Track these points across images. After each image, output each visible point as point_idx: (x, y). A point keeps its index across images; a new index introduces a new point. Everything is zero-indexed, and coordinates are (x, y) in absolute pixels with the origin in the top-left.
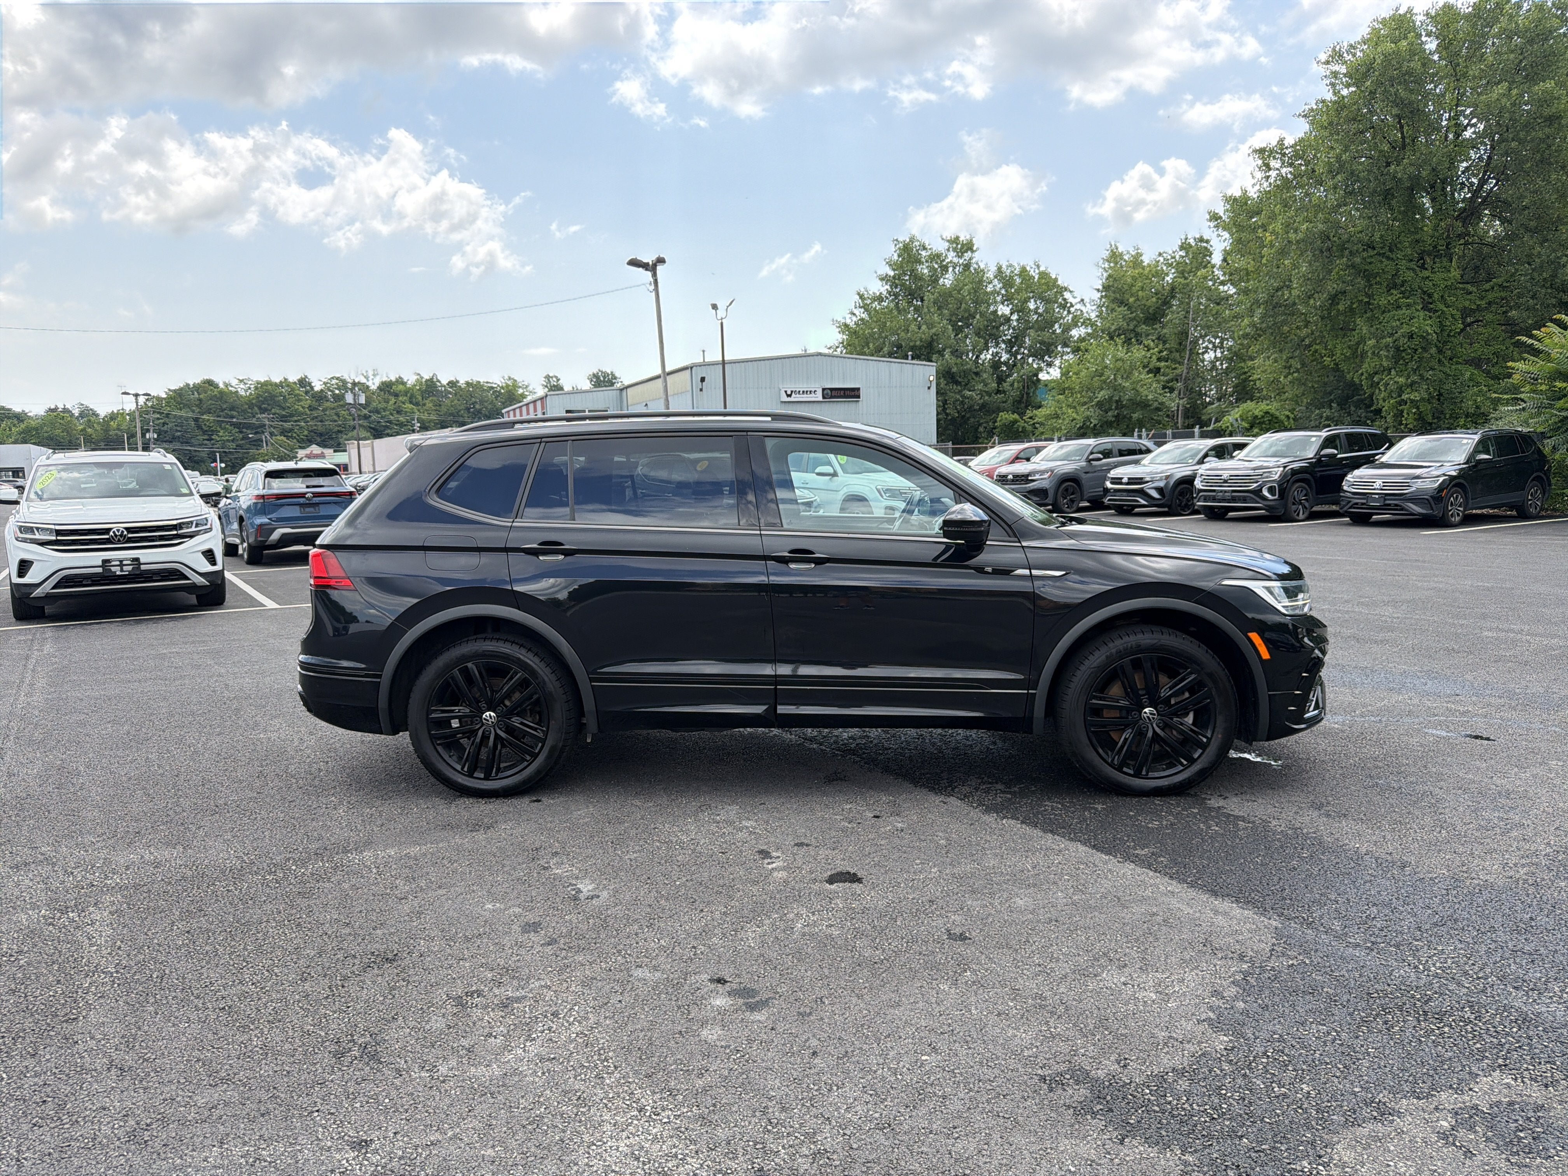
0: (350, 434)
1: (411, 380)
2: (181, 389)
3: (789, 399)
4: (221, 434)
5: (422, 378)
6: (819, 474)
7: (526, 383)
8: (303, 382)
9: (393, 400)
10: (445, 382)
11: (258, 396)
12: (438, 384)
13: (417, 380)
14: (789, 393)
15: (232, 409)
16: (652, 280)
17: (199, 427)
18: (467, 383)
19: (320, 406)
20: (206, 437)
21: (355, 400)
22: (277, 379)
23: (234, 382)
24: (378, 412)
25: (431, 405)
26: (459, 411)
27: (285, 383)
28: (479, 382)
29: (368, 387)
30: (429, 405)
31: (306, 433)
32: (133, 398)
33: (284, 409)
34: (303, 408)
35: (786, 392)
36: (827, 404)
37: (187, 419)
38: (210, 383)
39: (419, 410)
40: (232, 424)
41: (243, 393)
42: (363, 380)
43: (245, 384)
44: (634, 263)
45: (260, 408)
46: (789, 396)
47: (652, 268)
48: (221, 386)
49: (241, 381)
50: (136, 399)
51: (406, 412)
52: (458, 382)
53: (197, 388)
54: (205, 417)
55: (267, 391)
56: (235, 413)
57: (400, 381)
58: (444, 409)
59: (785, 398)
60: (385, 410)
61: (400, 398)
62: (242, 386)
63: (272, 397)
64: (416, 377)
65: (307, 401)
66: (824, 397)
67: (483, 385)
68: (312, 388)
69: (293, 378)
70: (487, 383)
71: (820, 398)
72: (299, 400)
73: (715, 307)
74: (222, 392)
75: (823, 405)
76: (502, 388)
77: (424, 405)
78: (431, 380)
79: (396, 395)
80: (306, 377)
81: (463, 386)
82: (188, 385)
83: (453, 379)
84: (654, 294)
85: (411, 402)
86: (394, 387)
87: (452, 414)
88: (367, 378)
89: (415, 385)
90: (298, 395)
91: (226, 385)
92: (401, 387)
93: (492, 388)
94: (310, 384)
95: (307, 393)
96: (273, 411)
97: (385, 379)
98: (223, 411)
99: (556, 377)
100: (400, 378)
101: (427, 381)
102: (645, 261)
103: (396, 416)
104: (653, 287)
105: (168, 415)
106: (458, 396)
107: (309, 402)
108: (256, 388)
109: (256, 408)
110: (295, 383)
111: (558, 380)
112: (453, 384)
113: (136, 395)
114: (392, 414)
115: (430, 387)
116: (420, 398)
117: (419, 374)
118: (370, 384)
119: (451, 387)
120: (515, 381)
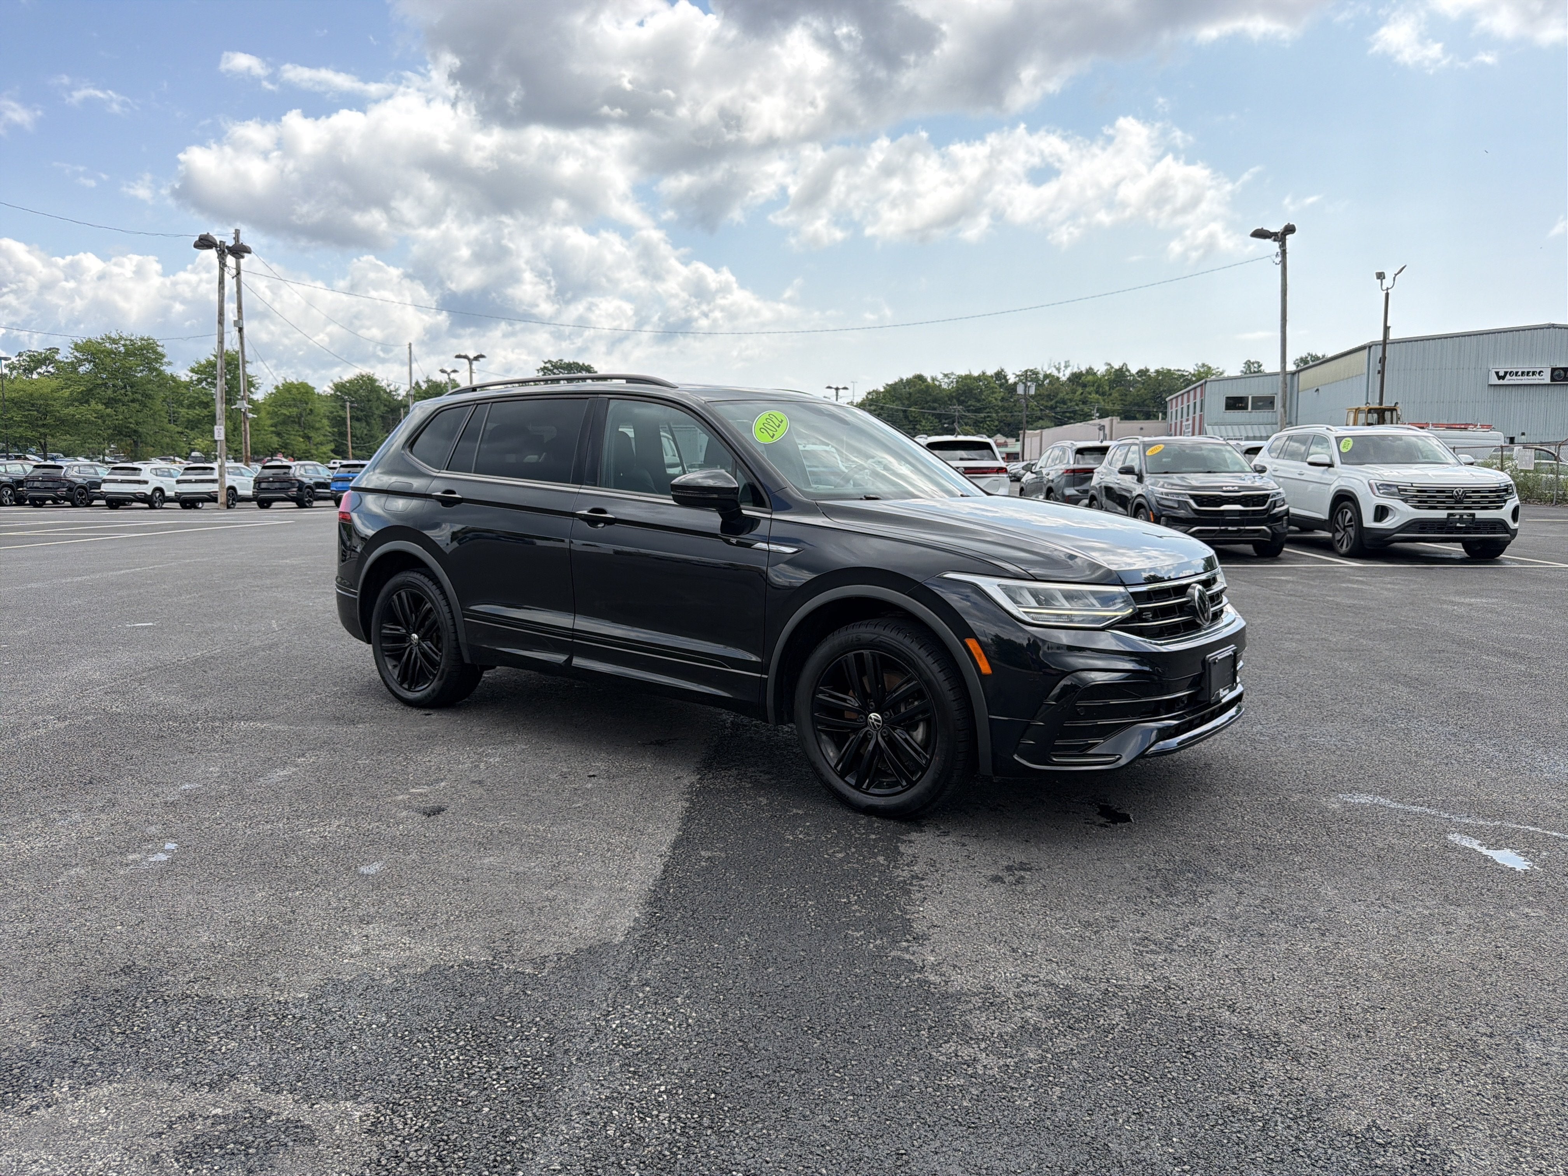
0: (1035, 424)
1: (1100, 369)
2: (896, 384)
3: (1501, 382)
4: (923, 424)
5: (1112, 368)
6: (1311, 464)
7: (1221, 370)
8: (1000, 375)
9: (1080, 390)
10: (1134, 371)
11: (958, 389)
12: (1127, 373)
13: (1107, 370)
14: (1502, 374)
15: (935, 401)
16: (1279, 250)
17: (906, 417)
18: (1157, 372)
19: (1011, 397)
20: (911, 426)
21: (1025, 391)
22: (976, 374)
23: (940, 377)
24: (1064, 402)
25: (1116, 395)
26: (1145, 400)
27: (983, 377)
28: (1170, 370)
29: (1058, 378)
30: (1115, 394)
31: (996, 423)
32: (834, 391)
33: (979, 401)
34: (996, 399)
35: (1497, 373)
36: (1557, 389)
37: (897, 410)
38: (920, 378)
39: (1104, 400)
40: (933, 415)
41: (945, 386)
42: (1055, 373)
43: (949, 378)
44: (1260, 234)
45: (958, 400)
46: (1503, 378)
47: (1281, 237)
48: (929, 380)
49: (946, 375)
50: (837, 393)
51: (1091, 402)
52: (1147, 370)
53: (909, 382)
54: (912, 409)
55: (966, 385)
56: (936, 405)
57: (1090, 371)
58: (1129, 399)
59: (1494, 380)
60: (1071, 400)
61: (1087, 389)
62: (946, 380)
63: (971, 390)
64: (1106, 368)
65: (1001, 393)
66: (1553, 379)
67: (1174, 374)
68: (1007, 381)
69: (991, 372)
70: (1179, 370)
71: (1548, 380)
72: (993, 393)
73: (1381, 276)
74: (928, 386)
75: (1551, 389)
76: (1194, 375)
77: (1110, 395)
78: (1121, 370)
79: (1084, 386)
80: (1002, 370)
81: (1153, 375)
82: (902, 380)
83: (1143, 368)
84: (1279, 267)
85: (1097, 392)
86: (1083, 378)
87: (1137, 404)
88: (1058, 370)
89: (1104, 376)
90: (993, 388)
91: (933, 379)
92: (1090, 378)
93: (1183, 376)
94: (1005, 377)
95: (1001, 385)
96: (969, 403)
97: (1076, 370)
98: (927, 402)
99: (1258, 363)
100: (1090, 368)
101: (1117, 370)
102: (1272, 230)
103: (1081, 406)
104: (1279, 259)
105: (882, 408)
106: (1146, 385)
107: (1002, 394)
108: (957, 382)
109: (955, 401)
110: (992, 377)
111: (1260, 366)
112: (1143, 373)
113: (837, 389)
114: (1077, 405)
115: (1119, 377)
116: (1107, 388)
117: (1109, 364)
118: (1061, 375)
119: (1139, 377)
120: (1210, 368)
